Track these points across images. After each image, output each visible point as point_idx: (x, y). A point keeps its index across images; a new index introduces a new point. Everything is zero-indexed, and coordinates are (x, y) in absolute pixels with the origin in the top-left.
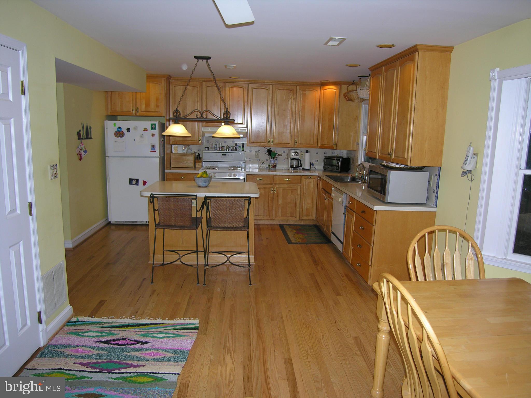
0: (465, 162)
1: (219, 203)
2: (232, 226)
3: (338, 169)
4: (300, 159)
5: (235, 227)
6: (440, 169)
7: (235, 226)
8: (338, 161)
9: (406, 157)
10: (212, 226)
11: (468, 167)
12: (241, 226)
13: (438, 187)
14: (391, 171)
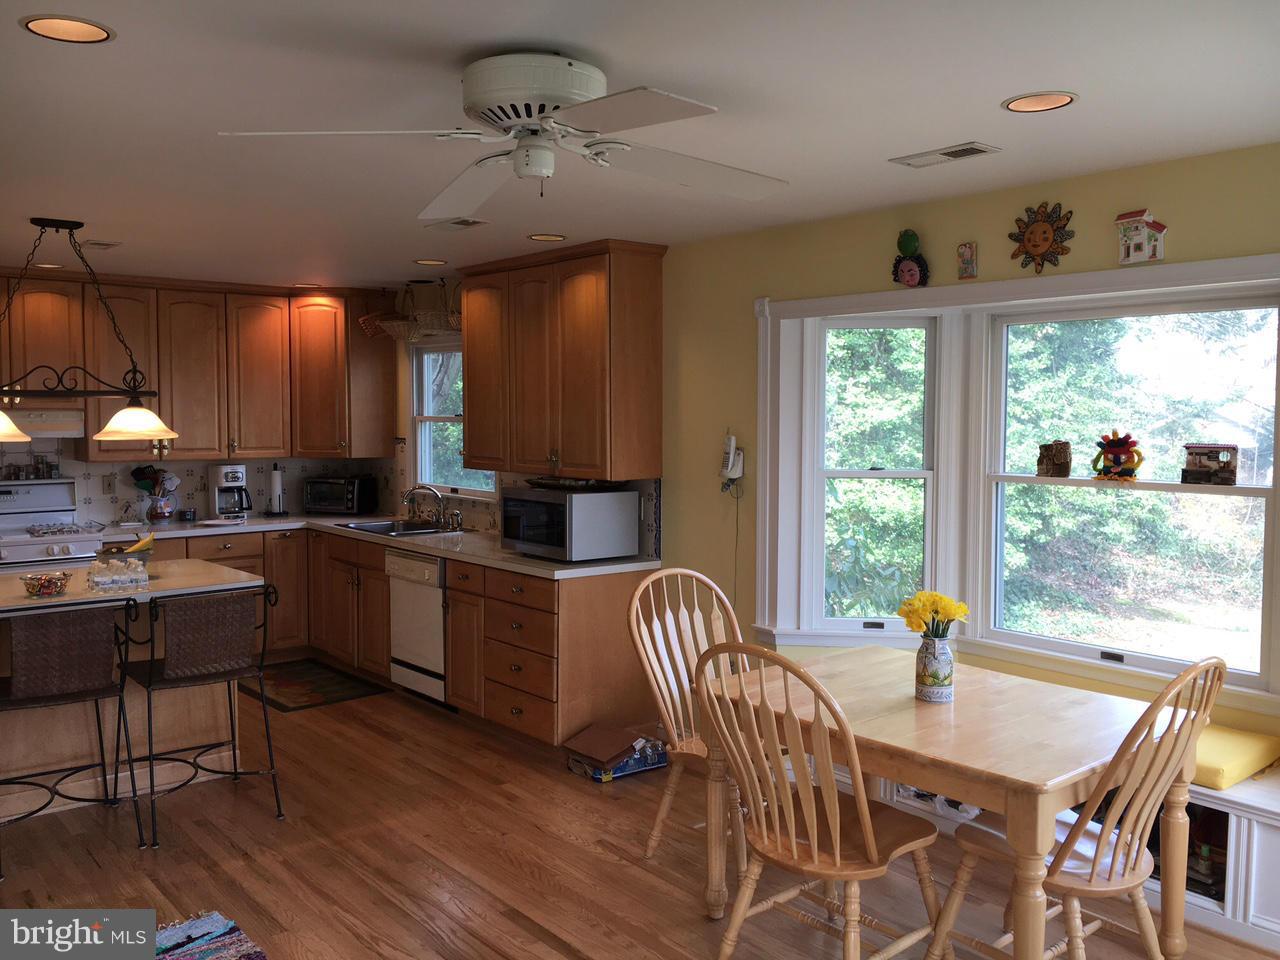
0: (725, 464)
1: (189, 613)
2: (222, 670)
3: (353, 507)
4: (245, 490)
5: (230, 671)
6: (658, 482)
7: (228, 668)
8: (351, 488)
9: (598, 462)
10: (166, 677)
11: (735, 472)
12: (244, 665)
13: (658, 520)
14: (574, 496)
